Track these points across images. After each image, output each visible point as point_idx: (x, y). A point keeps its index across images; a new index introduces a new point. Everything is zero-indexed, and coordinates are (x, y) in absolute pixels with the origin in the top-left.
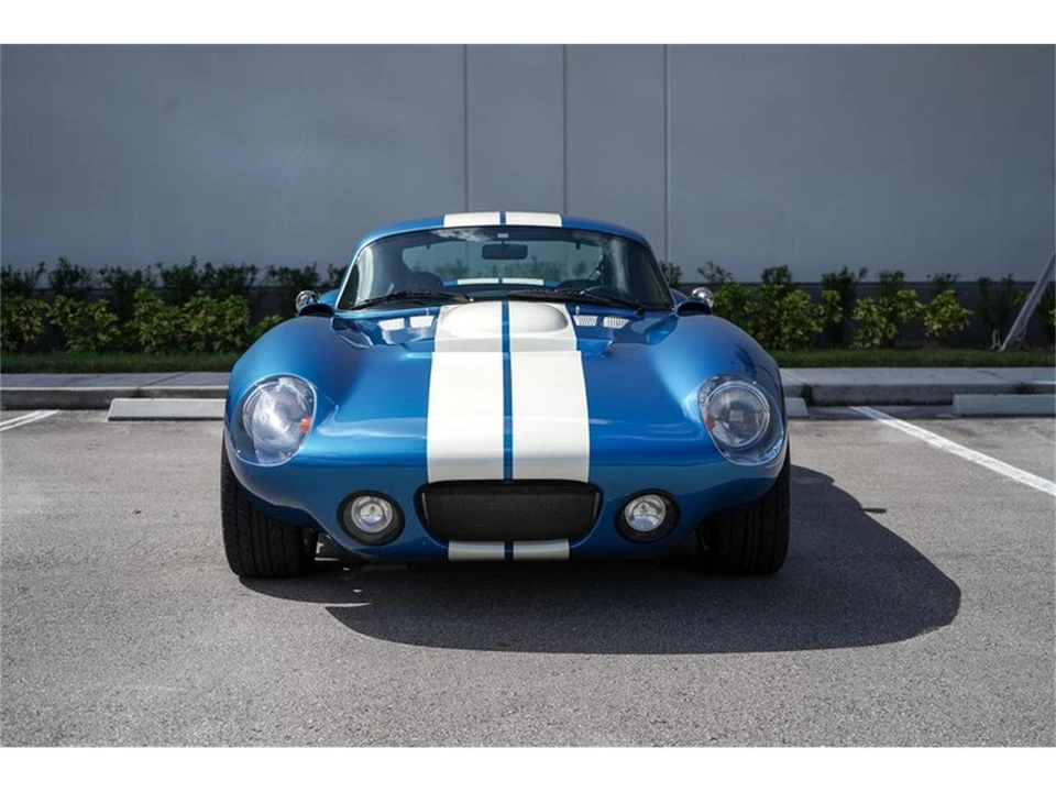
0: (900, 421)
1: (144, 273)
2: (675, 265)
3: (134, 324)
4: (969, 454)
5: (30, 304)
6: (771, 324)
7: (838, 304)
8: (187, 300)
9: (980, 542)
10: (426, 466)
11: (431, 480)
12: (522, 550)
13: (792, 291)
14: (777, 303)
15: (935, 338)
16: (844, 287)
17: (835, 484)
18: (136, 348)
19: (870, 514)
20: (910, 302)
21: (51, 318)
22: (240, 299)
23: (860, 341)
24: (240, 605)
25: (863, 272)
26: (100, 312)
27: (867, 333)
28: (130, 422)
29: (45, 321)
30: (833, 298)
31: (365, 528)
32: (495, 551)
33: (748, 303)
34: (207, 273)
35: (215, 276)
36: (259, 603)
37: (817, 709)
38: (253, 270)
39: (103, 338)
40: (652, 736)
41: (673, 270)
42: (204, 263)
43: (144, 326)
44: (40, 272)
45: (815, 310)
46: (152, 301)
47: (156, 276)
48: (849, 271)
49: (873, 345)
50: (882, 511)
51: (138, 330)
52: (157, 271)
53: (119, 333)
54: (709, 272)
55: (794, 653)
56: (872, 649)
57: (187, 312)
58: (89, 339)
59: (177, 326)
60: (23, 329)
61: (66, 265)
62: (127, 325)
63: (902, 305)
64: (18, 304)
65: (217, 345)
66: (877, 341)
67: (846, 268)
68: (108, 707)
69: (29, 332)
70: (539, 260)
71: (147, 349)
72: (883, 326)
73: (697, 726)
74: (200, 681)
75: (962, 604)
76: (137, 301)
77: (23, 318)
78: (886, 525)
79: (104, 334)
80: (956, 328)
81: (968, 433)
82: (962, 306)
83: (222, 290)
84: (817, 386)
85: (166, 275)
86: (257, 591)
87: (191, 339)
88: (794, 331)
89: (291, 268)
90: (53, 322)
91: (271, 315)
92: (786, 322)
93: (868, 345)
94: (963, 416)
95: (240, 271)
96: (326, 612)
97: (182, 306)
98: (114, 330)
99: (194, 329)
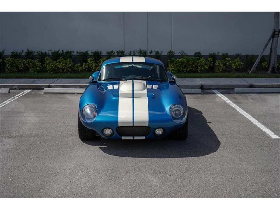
0: (222, 95)
1: (47, 52)
2: (174, 51)
3: (45, 65)
4: (234, 105)
5: (21, 60)
6: (196, 66)
7: (212, 61)
8: (58, 60)
9: (228, 131)
10: (118, 123)
11: (119, 126)
12: (136, 138)
13: (201, 58)
14: (197, 61)
15: (235, 70)
16: (214, 57)
17: (203, 115)
18: (46, 71)
19: (208, 123)
20: (229, 61)
21: (26, 64)
22: (71, 60)
23: (217, 70)
24: (83, 147)
25: (218, 53)
26: (37, 62)
27: (218, 68)
28: (48, 94)
29: (25, 64)
30: (211, 60)
31: (107, 134)
32: (131, 138)
33: (190, 61)
34: (62, 52)
35: (64, 53)
36: (86, 146)
37: (187, 170)
38: (73, 52)
39: (38, 69)
40: (158, 175)
41: (173, 53)
42: (61, 50)
43: (48, 66)
44: (22, 52)
45: (207, 63)
46: (49, 60)
47: (50, 53)
48: (215, 53)
49: (220, 71)
50: (210, 123)
51: (46, 67)
52: (50, 52)
53: (42, 67)
54: (182, 53)
55: (186, 158)
56: (200, 157)
57: (57, 62)
58: (35, 69)
59: (56, 66)
60: (19, 66)
61: (29, 51)
62: (44, 65)
63: (227, 62)
64: (18, 60)
65: (65, 71)
66: (221, 70)
67: (214, 52)
68: (63, 169)
69: (20, 67)
70: (141, 50)
71: (49, 71)
72: (222, 67)
73: (166, 173)
74: (78, 164)
75: (220, 147)
76: (46, 60)
77: (19, 64)
78: (210, 127)
79: (38, 68)
80: (239, 67)
81: (236, 99)
82: (241, 62)
83: (66, 57)
84: (204, 85)
85: (52, 53)
86: (85, 143)
87: (59, 69)
88: (201, 68)
89: (82, 51)
90: (26, 65)
91: (78, 63)
92: (199, 66)
93: (219, 71)
94: (236, 93)
95: (70, 52)
96: (99, 148)
97: (56, 61)
98: (40, 67)
99: (60, 67)
